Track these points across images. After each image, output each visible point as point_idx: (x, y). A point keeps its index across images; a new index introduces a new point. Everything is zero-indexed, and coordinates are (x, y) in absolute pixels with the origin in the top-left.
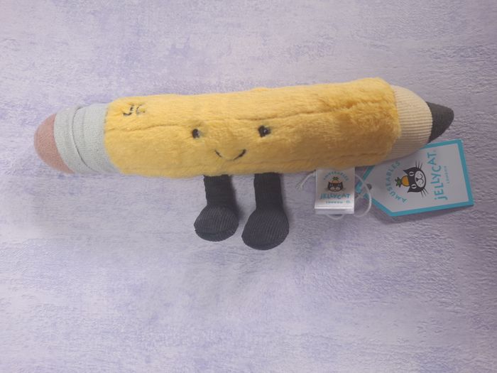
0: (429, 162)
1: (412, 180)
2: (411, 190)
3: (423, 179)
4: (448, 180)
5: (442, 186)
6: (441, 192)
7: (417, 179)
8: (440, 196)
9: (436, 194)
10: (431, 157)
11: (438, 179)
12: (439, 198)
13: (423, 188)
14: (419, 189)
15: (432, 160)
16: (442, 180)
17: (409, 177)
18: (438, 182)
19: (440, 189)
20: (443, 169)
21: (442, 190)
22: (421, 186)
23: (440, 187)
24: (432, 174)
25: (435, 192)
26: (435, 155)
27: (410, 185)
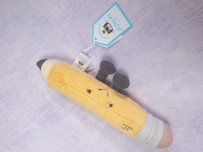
0: (110, 19)
1: (107, 29)
2: (109, 33)
3: (111, 26)
4: (119, 21)
5: (118, 25)
6: (119, 28)
7: (109, 27)
8: (119, 29)
9: (118, 30)
10: (109, 16)
11: (116, 23)
12: (119, 30)
13: (112, 29)
14: (111, 31)
15: (110, 17)
16: (117, 22)
17: (105, 28)
18: (116, 24)
19: (118, 27)
20: (115, 18)
21: (119, 27)
22: (111, 29)
23: (117, 26)
24: (113, 23)
25: (117, 29)
26: (110, 14)
27: (108, 31)
